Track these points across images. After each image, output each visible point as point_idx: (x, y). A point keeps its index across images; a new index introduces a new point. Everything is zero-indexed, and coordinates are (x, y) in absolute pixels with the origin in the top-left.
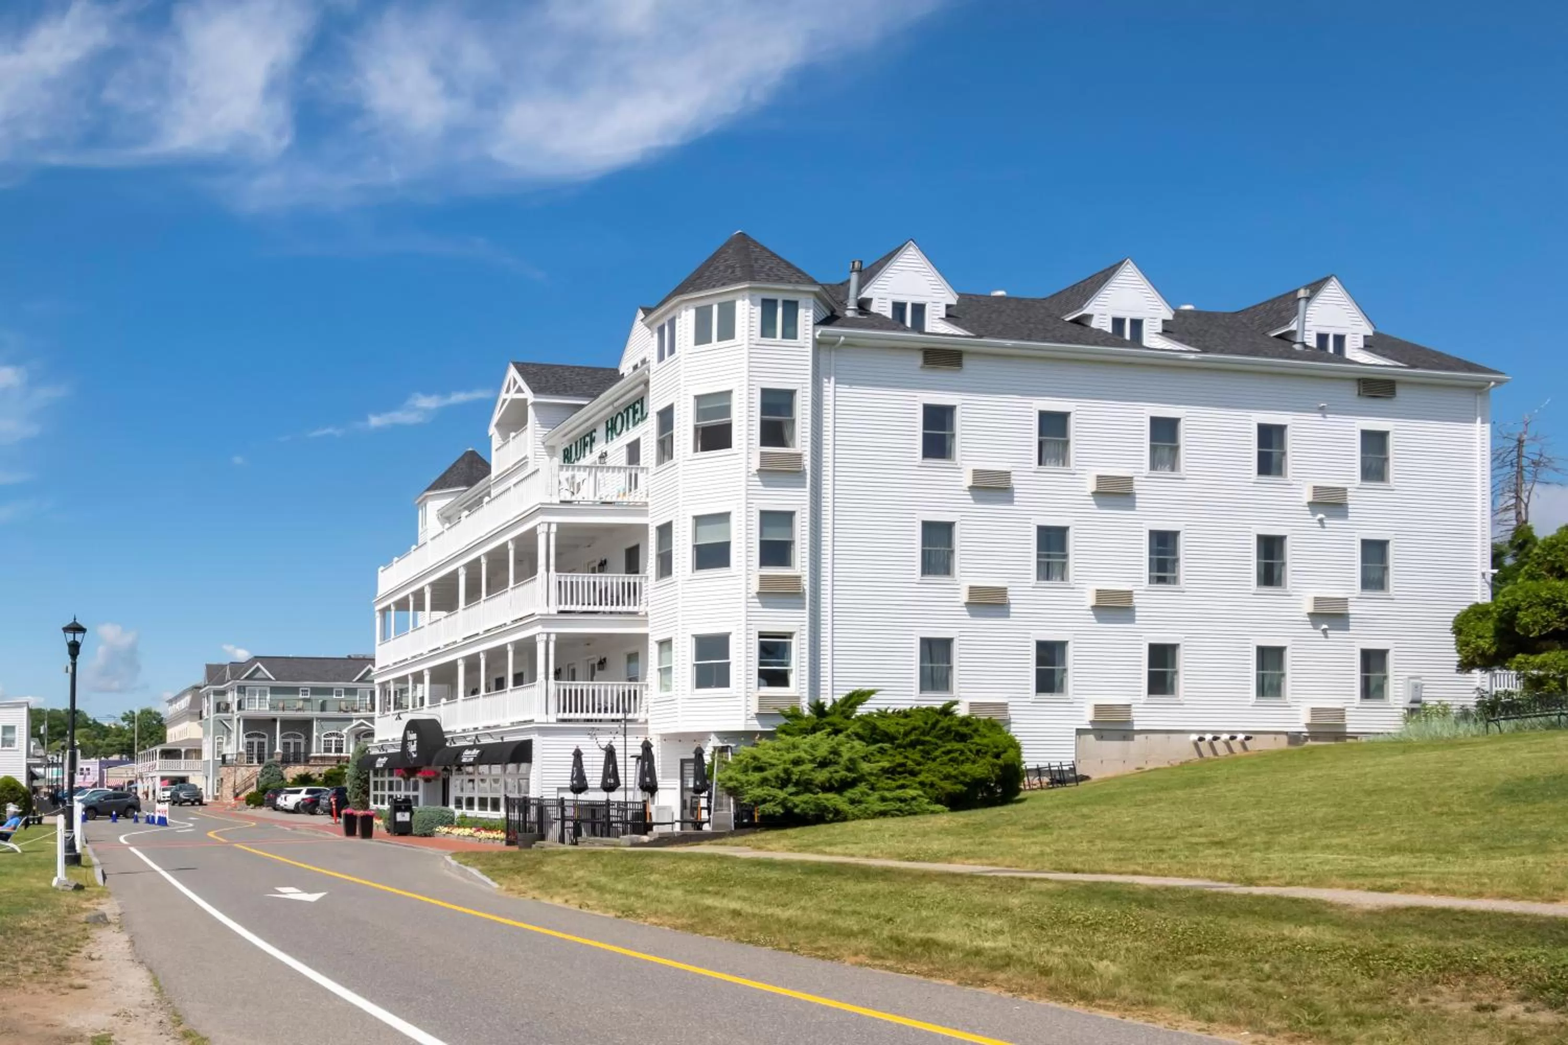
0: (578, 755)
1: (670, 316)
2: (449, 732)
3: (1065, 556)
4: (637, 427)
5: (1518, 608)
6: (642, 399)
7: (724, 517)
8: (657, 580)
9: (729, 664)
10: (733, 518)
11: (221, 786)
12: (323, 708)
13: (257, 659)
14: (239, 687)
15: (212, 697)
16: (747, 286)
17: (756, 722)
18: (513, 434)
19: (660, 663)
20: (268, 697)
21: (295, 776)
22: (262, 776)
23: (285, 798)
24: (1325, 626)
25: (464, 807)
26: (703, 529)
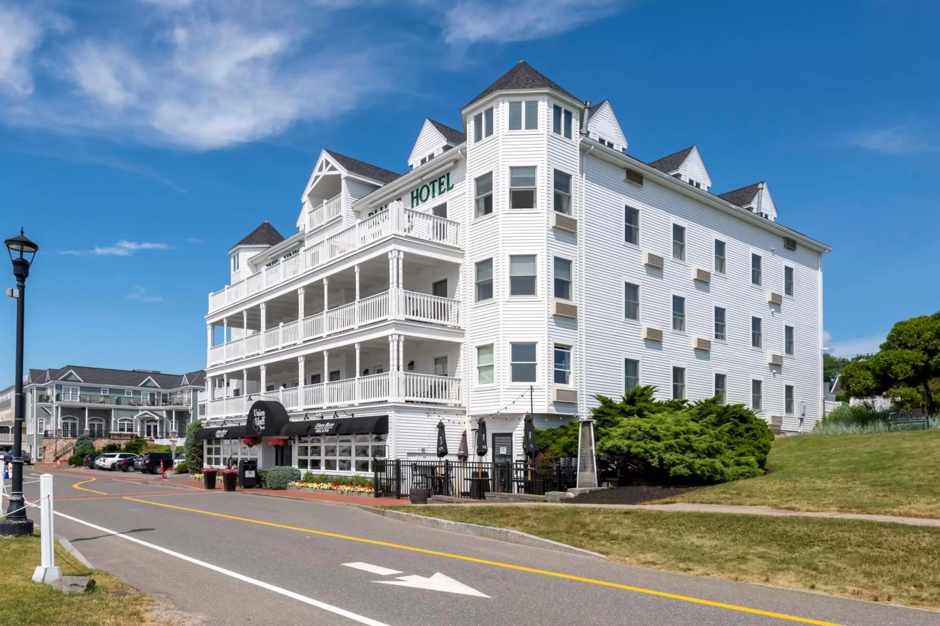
0: (441, 427)
1: (487, 107)
2: (291, 411)
3: (683, 316)
4: (441, 195)
5: (891, 364)
6: (448, 175)
7: (532, 258)
8: (476, 302)
9: (535, 365)
10: (539, 260)
11: (44, 452)
12: (118, 402)
13: (69, 367)
14: (57, 386)
15: (35, 391)
16: (547, 91)
17: (553, 408)
18: (325, 201)
19: (479, 364)
20: (79, 393)
21: (105, 446)
22: (77, 445)
23: (104, 461)
24: (775, 371)
25: (309, 467)
26: (516, 265)
